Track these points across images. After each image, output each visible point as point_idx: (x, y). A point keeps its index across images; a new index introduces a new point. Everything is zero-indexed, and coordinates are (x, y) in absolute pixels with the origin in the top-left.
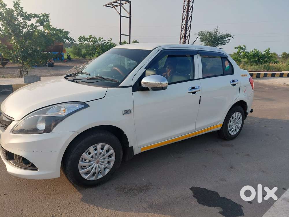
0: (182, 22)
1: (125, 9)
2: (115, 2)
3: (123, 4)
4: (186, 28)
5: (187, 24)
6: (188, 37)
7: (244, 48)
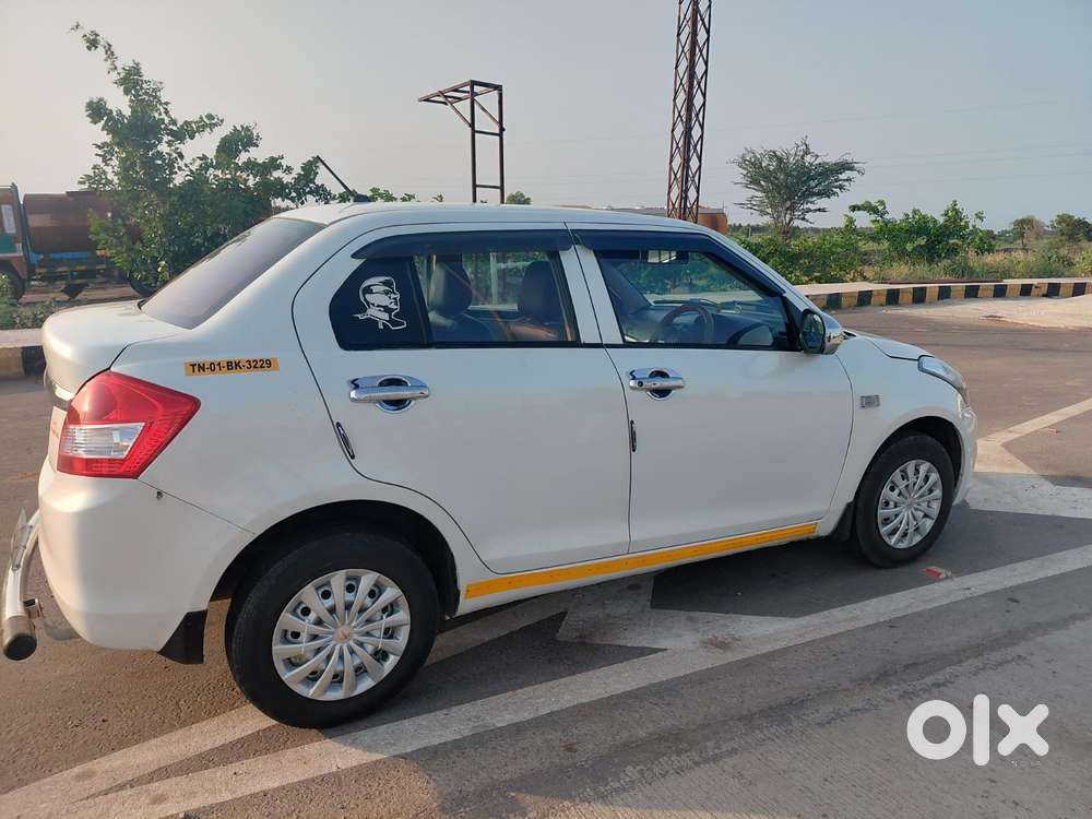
0: (673, 131)
1: (483, 109)
2: (456, 90)
3: (477, 94)
4: (688, 146)
5: (691, 136)
6: (696, 179)
7: (880, 208)
